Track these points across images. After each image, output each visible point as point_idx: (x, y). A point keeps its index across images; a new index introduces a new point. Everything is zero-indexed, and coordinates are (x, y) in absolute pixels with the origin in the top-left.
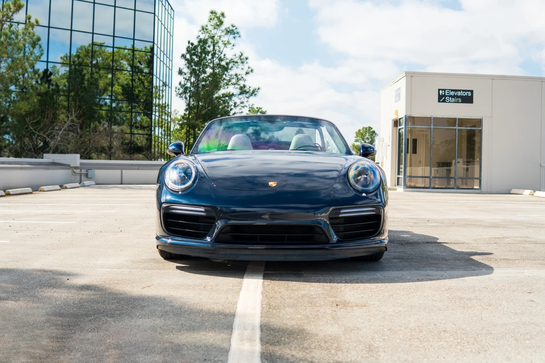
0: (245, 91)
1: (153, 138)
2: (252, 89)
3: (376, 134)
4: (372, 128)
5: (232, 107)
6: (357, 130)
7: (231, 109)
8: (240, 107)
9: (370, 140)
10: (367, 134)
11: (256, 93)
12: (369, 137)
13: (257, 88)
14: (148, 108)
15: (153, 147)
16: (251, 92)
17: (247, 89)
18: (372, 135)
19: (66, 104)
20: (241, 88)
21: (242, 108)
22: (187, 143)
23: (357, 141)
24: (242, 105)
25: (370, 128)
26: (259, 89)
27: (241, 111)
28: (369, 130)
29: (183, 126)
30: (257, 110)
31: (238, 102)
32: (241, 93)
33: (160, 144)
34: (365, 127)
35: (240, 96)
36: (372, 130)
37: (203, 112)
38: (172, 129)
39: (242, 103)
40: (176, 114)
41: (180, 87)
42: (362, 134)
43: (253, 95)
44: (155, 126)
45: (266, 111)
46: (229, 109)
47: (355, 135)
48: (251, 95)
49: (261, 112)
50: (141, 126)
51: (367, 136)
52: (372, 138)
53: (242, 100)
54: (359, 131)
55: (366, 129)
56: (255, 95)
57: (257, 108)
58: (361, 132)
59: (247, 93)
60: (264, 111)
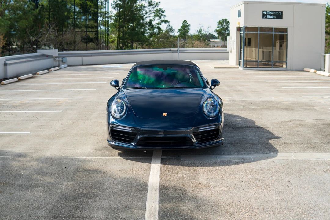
0: (152, 4)
1: (99, 33)
2: (156, 3)
3: (229, 23)
4: (227, 20)
5: (145, 14)
6: (218, 21)
7: (144, 16)
8: (149, 14)
9: (226, 27)
10: (224, 23)
11: (158, 5)
12: (226, 25)
13: (158, 2)
14: (95, 15)
15: (99, 37)
16: (155, 4)
17: (153, 3)
18: (227, 24)
20: (149, 3)
21: (150, 14)
22: (119, 36)
23: (218, 27)
24: (150, 12)
25: (226, 19)
26: (160, 3)
27: (149, 16)
28: (226, 21)
29: (116, 26)
31: (148, 11)
32: (149, 6)
33: (103, 35)
35: (149, 7)
36: (227, 21)
37: (128, 18)
38: (110, 24)
39: (150, 11)
40: (112, 13)
41: (114, 3)
42: (221, 23)
43: (157, 6)
44: (100, 25)
45: (165, 11)
47: (217, 24)
48: (155, 7)
49: (162, 11)
50: (92, 26)
52: (227, 26)
53: (150, 10)
54: (220, 21)
55: (224, 20)
56: (158, 6)
57: (159, 9)
58: (221, 22)
59: (153, 5)
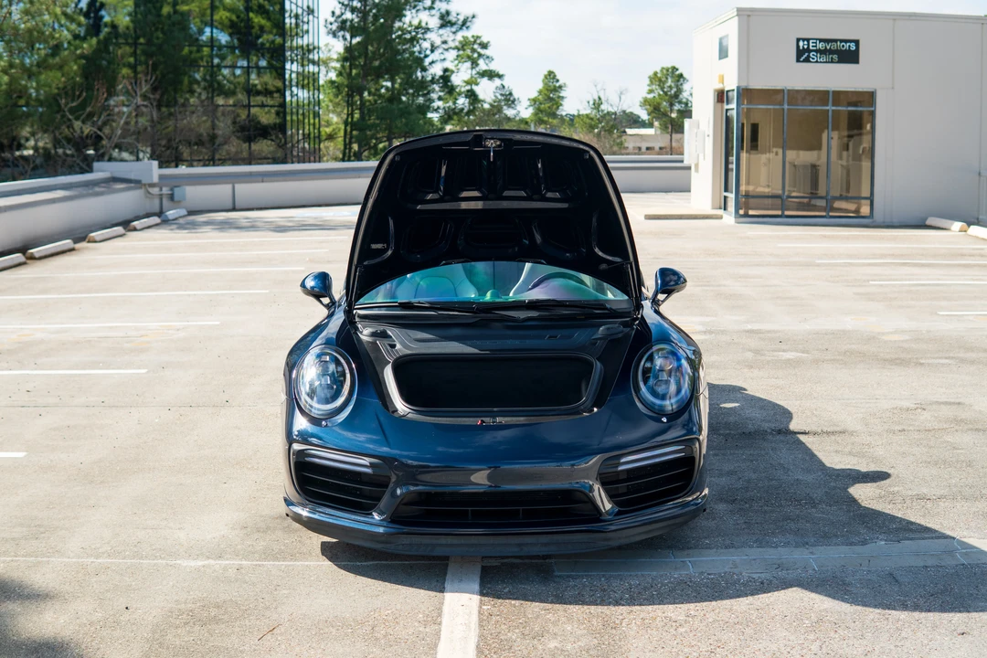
0: (450, 22)
1: (288, 110)
2: (461, 18)
3: (684, 79)
4: (677, 70)
5: (428, 52)
6: (651, 73)
7: (426, 56)
8: (440, 50)
9: (675, 90)
10: (670, 80)
11: (468, 24)
12: (673, 85)
13: (470, 14)
14: (277, 56)
15: (289, 123)
16: (460, 22)
17: (452, 18)
18: (678, 81)
19: (132, 60)
20: (442, 17)
21: (445, 52)
22: (350, 120)
23: (651, 91)
24: (445, 46)
25: (674, 69)
26: (474, 17)
27: (442, 57)
28: (673, 73)
29: (341, 89)
30: (472, 40)
31: (438, 42)
32: (442, 26)
33: (301, 117)
34: (665, 66)
35: (441, 31)
36: (677, 73)
37: (377, 63)
38: (321, 82)
39: (445, 42)
40: (330, 51)
41: (332, 20)
42: (660, 80)
43: (464, 28)
44: (291, 86)
45: (489, 42)
46: (422, 56)
47: (648, 82)
48: (461, 29)
49: (480, 44)
50: (266, 89)
51: (670, 82)
52: (677, 86)
53: (445, 38)
54: (656, 74)
55: (668, 70)
56: (467, 28)
57: (473, 36)
58: (659, 75)
59: (452, 24)
60: (485, 41)
